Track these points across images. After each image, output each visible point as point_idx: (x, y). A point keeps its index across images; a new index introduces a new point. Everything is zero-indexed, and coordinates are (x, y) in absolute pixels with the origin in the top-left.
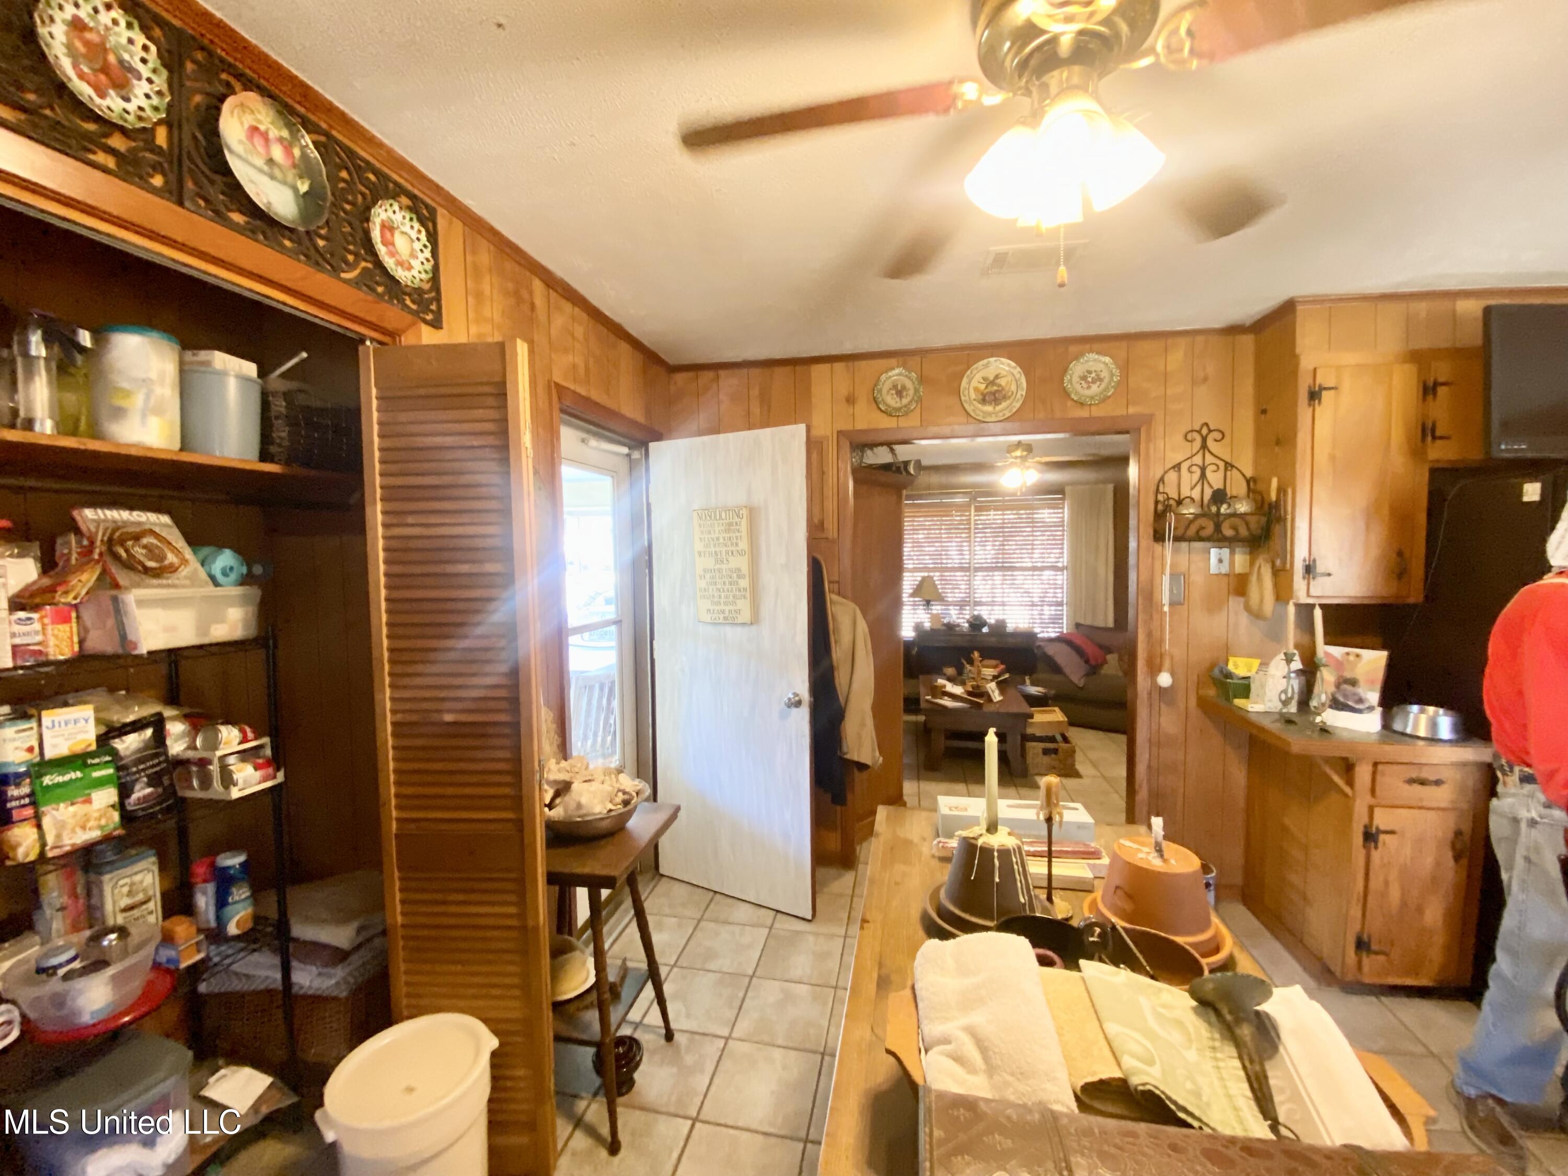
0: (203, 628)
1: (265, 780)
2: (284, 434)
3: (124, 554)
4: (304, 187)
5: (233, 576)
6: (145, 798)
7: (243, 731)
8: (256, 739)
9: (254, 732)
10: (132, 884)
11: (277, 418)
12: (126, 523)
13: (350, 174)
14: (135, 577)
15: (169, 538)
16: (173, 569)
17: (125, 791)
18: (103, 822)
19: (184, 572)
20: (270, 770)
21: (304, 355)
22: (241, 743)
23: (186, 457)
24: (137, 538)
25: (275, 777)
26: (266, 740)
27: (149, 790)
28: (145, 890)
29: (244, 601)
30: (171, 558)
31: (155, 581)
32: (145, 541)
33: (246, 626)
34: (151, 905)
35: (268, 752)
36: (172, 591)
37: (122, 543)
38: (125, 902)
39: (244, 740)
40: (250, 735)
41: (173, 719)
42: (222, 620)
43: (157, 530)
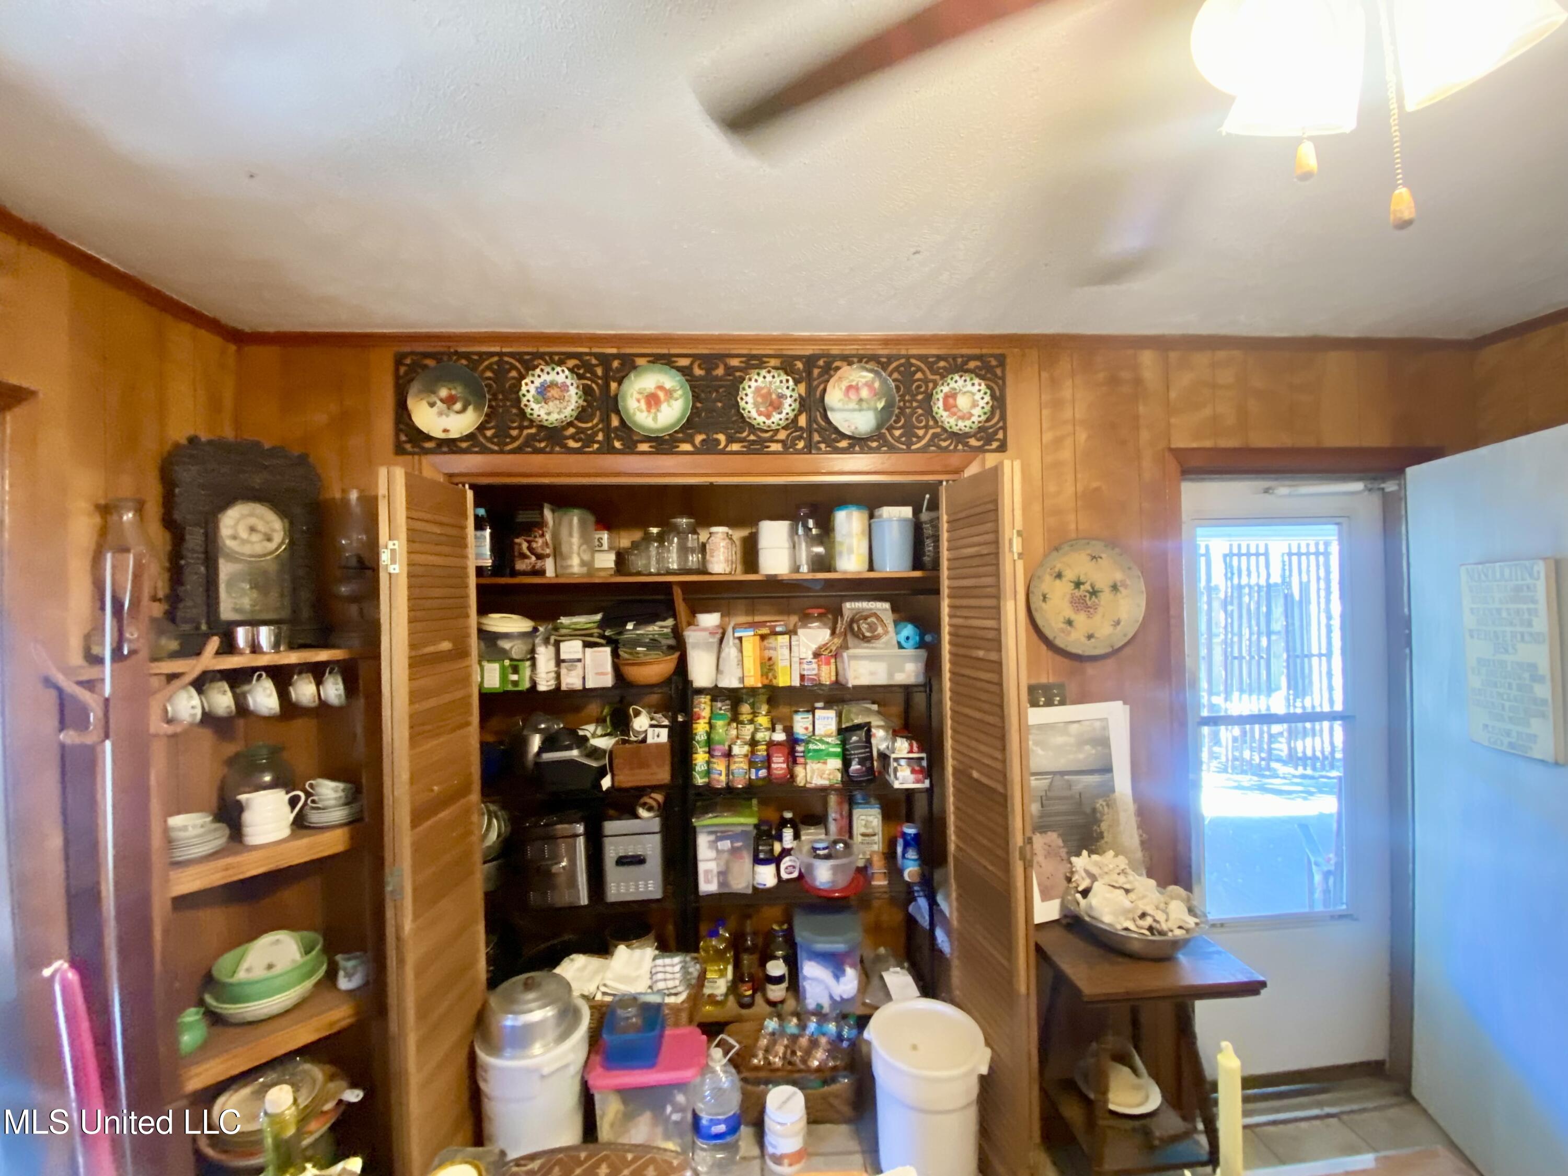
0: (891, 674)
1: (918, 781)
2: (931, 548)
3: (856, 629)
4: (880, 405)
5: (911, 642)
6: (857, 770)
7: (911, 746)
8: (918, 753)
9: (918, 748)
10: (867, 821)
11: (927, 538)
12: (864, 610)
13: (923, 372)
14: (856, 641)
15: (884, 618)
16: (877, 637)
17: (846, 763)
18: (831, 777)
19: (884, 639)
20: (921, 776)
21: (927, 496)
22: (909, 752)
23: (872, 575)
24: (866, 618)
25: (923, 782)
26: (924, 755)
27: (859, 767)
28: (873, 828)
29: (916, 659)
30: (880, 630)
31: (866, 645)
32: (869, 620)
33: (917, 676)
34: (876, 838)
35: (924, 763)
36: (873, 651)
37: (857, 622)
38: (863, 830)
39: (911, 751)
40: (915, 749)
41: (878, 727)
42: (902, 670)
43: (878, 613)
